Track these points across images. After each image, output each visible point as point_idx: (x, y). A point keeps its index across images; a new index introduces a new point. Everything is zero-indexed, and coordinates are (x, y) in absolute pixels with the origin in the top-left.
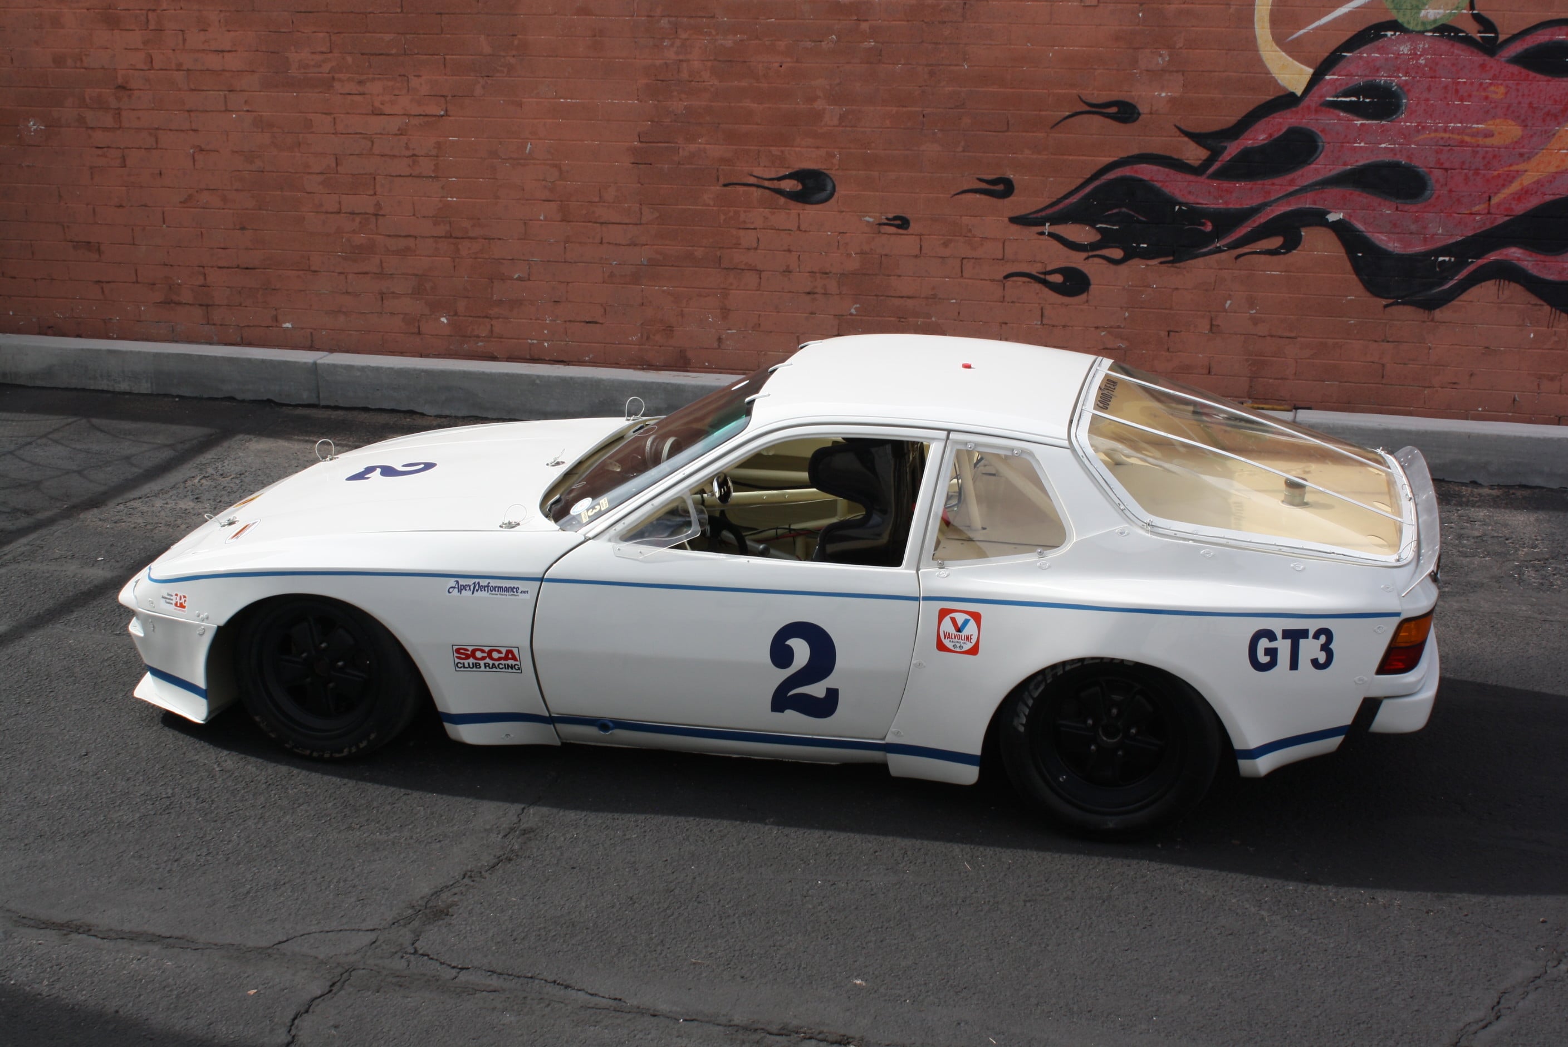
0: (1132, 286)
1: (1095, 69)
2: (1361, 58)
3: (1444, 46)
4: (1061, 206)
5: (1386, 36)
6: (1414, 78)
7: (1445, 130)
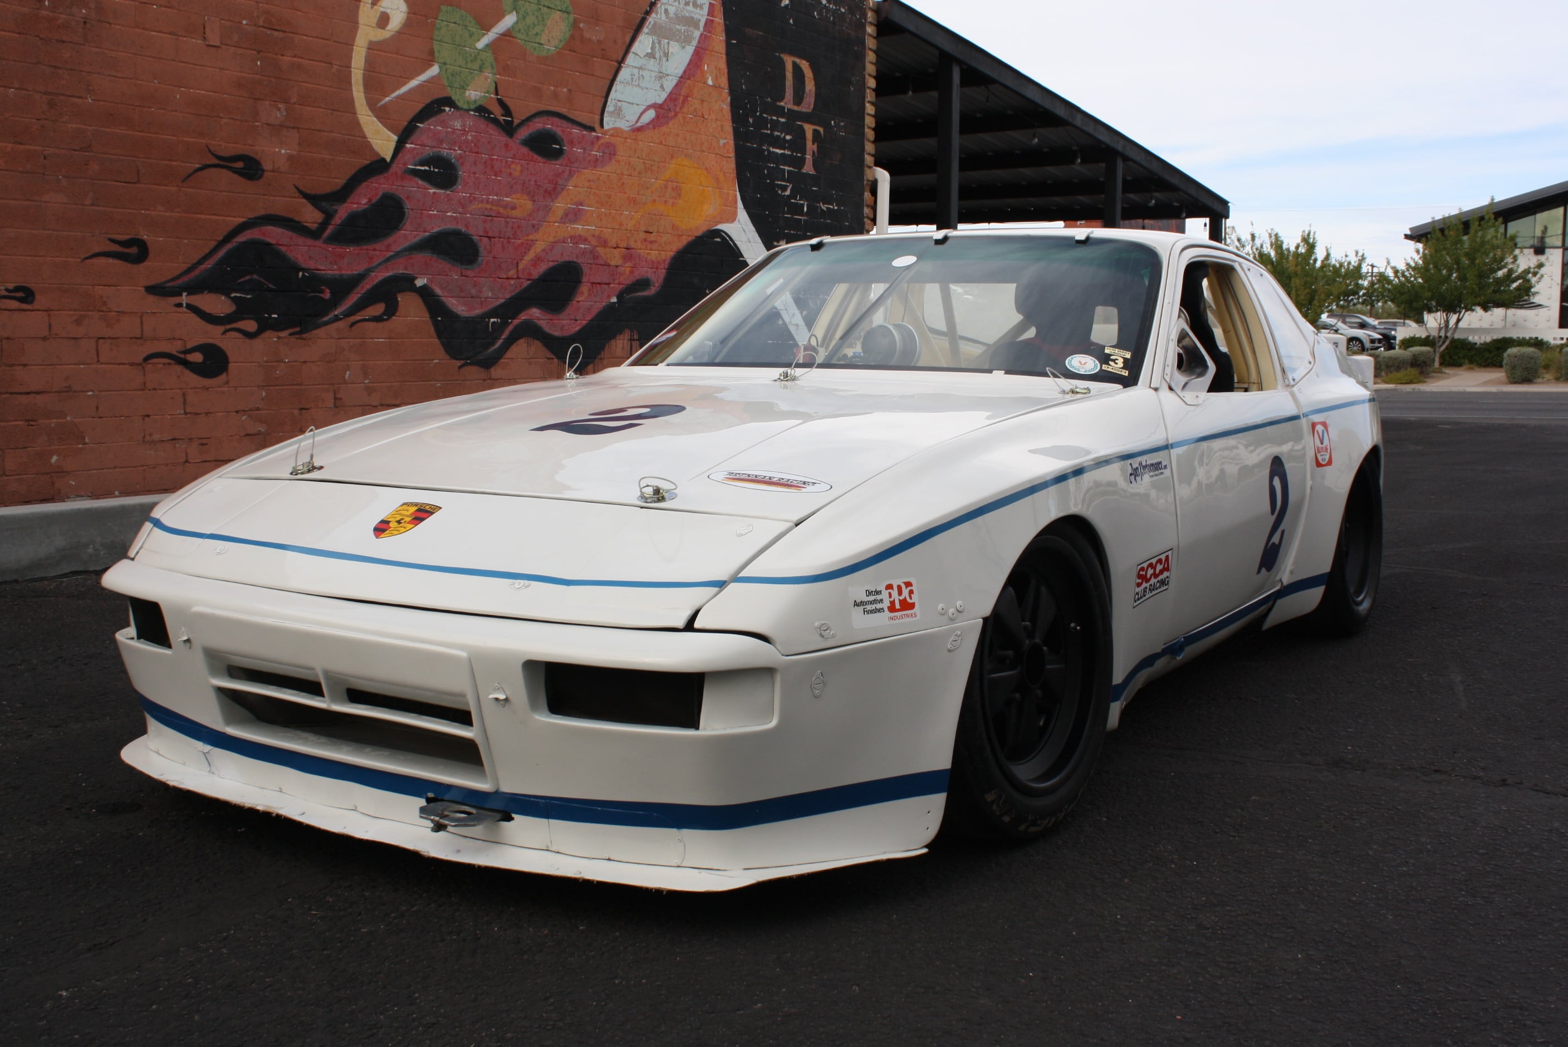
0: (267, 362)
1: (221, 118)
2: (430, 129)
3: (482, 124)
4: (196, 272)
5: (444, 111)
6: (465, 152)
7: (488, 202)
